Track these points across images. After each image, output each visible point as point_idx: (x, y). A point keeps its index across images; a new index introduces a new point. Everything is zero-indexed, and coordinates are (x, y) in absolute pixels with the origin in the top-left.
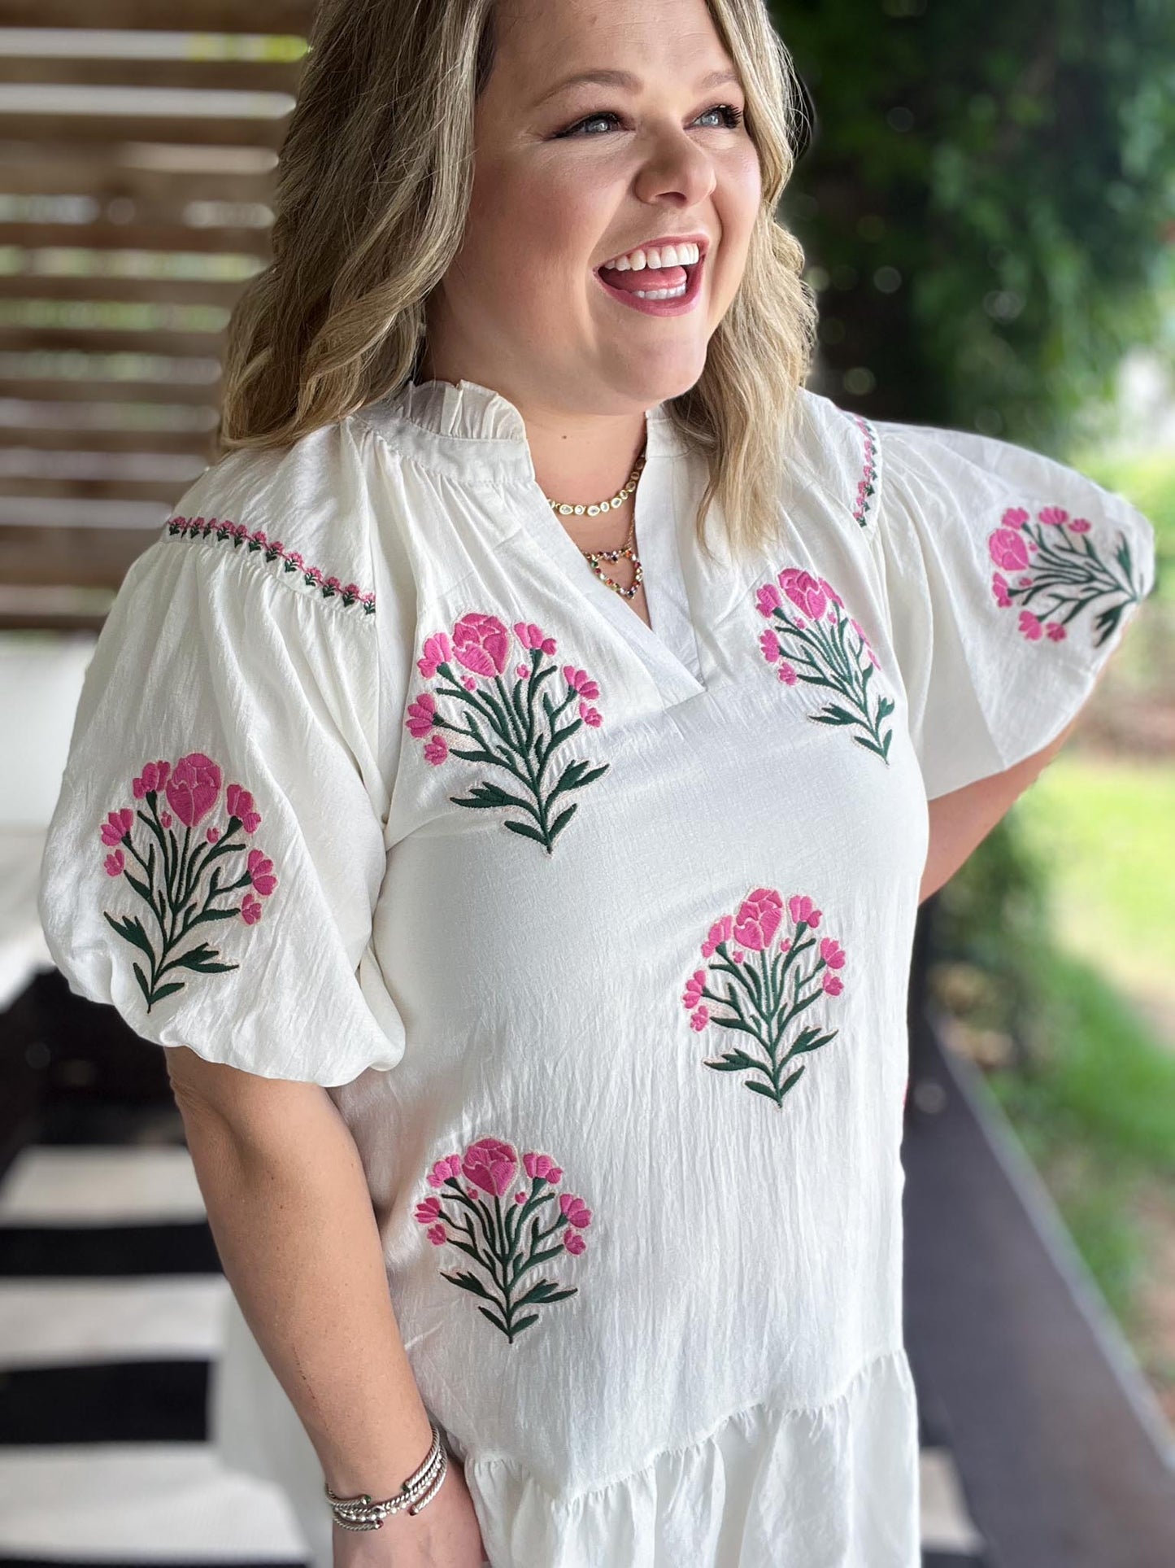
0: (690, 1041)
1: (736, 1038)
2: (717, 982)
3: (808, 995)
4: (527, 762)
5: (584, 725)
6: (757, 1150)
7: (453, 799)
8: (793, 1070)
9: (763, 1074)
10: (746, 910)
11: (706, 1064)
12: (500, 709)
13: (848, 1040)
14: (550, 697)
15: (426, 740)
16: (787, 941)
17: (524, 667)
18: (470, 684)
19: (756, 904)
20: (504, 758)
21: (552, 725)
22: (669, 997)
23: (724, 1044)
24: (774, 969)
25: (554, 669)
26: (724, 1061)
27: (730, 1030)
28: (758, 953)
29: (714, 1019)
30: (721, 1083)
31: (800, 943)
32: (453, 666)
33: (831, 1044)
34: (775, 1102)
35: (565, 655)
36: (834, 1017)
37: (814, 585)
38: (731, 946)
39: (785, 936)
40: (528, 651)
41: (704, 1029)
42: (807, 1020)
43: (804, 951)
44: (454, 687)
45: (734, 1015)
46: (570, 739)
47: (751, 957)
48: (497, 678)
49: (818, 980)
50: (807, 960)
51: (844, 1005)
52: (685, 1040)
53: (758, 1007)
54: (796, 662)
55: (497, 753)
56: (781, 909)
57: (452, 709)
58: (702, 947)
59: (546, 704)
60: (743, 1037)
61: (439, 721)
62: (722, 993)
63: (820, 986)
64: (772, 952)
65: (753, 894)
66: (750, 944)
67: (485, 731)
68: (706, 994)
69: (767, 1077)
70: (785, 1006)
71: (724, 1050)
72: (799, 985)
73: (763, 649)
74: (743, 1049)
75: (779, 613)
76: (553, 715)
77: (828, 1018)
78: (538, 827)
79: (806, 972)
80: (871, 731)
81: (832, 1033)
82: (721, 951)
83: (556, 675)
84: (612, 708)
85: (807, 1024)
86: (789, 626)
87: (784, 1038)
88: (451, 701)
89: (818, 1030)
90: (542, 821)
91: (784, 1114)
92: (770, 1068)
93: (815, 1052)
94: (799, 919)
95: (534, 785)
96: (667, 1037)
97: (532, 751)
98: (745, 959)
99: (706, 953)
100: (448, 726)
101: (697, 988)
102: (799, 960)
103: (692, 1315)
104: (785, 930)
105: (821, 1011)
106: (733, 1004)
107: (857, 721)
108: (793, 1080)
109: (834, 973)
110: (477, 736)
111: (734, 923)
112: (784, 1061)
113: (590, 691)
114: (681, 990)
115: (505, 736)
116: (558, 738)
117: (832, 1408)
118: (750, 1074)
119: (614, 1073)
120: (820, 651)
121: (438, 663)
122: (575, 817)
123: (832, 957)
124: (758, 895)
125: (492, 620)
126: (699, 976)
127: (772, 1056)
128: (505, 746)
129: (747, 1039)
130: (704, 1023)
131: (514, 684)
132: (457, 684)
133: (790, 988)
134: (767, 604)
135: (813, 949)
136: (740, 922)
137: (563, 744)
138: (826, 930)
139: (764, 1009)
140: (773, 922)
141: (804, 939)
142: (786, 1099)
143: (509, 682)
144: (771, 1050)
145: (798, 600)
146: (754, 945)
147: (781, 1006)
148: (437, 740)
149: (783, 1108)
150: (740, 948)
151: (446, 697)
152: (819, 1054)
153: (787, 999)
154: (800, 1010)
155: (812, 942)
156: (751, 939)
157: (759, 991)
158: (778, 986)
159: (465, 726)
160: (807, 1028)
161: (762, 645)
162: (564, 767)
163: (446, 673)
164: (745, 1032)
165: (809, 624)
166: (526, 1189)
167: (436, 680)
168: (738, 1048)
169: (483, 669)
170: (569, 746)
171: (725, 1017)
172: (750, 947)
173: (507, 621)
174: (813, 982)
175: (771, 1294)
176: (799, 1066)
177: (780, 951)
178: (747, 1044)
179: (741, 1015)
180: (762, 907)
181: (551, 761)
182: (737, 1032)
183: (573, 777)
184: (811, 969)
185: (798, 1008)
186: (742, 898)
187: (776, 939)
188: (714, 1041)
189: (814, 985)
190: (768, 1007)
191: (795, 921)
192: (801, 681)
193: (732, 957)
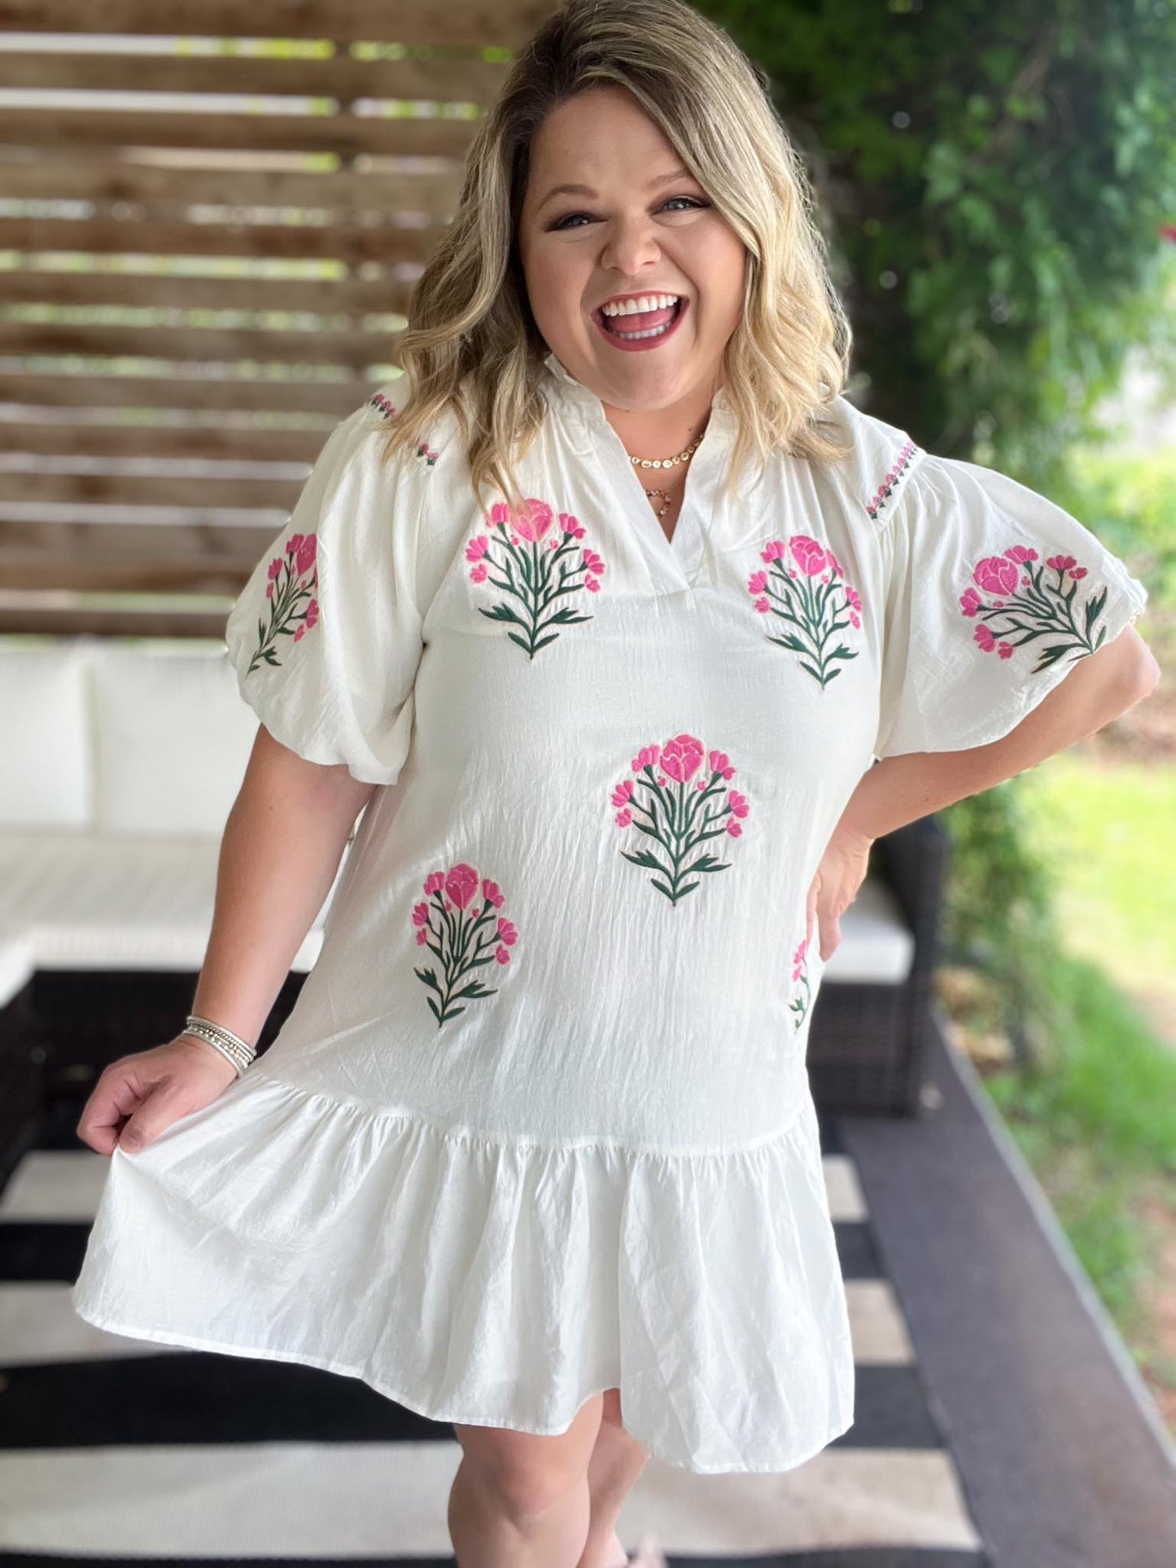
0: (613, 831)
1: (649, 842)
2: (643, 795)
3: (713, 830)
4: (536, 599)
5: (585, 589)
6: (650, 932)
7: (480, 610)
8: (690, 882)
9: (666, 878)
10: (671, 747)
11: (622, 853)
12: (530, 563)
13: (738, 875)
14: (567, 565)
15: (475, 565)
16: (703, 783)
17: (556, 542)
18: (516, 541)
19: (682, 746)
20: (522, 593)
21: (561, 582)
22: (600, 791)
23: (639, 845)
24: (689, 801)
25: (577, 548)
26: (636, 856)
27: (646, 835)
28: (678, 784)
29: (636, 823)
30: (631, 872)
31: (713, 788)
32: (507, 526)
33: (724, 872)
34: (671, 902)
35: (590, 542)
36: (730, 852)
37: (820, 552)
38: (657, 771)
39: (703, 779)
40: (563, 533)
41: (626, 827)
42: (709, 847)
43: (715, 795)
44: (504, 539)
45: (651, 824)
46: (571, 594)
47: (672, 785)
48: (535, 544)
49: (723, 821)
50: (717, 803)
51: (739, 845)
52: (609, 829)
53: (671, 825)
54: (774, 599)
55: (518, 589)
56: (702, 757)
57: (498, 552)
58: (633, 762)
59: (562, 569)
60: (655, 844)
61: (487, 556)
62: (646, 806)
63: (724, 826)
64: (689, 789)
65: (679, 737)
66: (673, 774)
67: (515, 573)
68: (632, 800)
69: (669, 881)
70: (694, 832)
71: (638, 848)
72: (707, 820)
73: (750, 583)
74: (653, 852)
75: (778, 563)
76: (564, 576)
77: (725, 852)
78: (528, 642)
79: (715, 811)
80: (819, 664)
81: (726, 864)
82: (649, 771)
83: (577, 552)
84: (612, 584)
85: (708, 852)
86: (782, 574)
87: (687, 856)
88: (499, 546)
89: (716, 859)
90: (533, 638)
91: (676, 912)
92: (673, 875)
93: (710, 874)
94: (715, 770)
95: (535, 614)
96: (594, 821)
97: (542, 593)
98: (667, 785)
99: (635, 768)
100: (491, 561)
101: (624, 794)
102: (710, 800)
103: (574, 1037)
104: (703, 773)
105: (721, 846)
106: (652, 815)
107: (807, 652)
108: (688, 889)
109: (737, 820)
110: (508, 573)
111: (661, 753)
112: (685, 873)
113: (598, 569)
114: (611, 789)
115: (528, 580)
116: (562, 591)
117: (676, 1160)
118: (657, 874)
119: (550, 833)
120: (799, 598)
121: (496, 521)
122: (555, 641)
123: (737, 806)
124: (684, 739)
125: (546, 507)
126: (628, 785)
127: (676, 866)
128: (525, 585)
129: (658, 846)
130: (627, 823)
131: (545, 550)
132: (507, 538)
133: (699, 821)
134: (772, 555)
135: (723, 796)
136: (666, 755)
137: (565, 596)
138: (735, 784)
139: (676, 828)
140: (694, 764)
141: (718, 786)
142: (680, 901)
143: (542, 547)
144: (676, 861)
145: (801, 559)
146: (676, 776)
147: (690, 831)
148: (482, 568)
149: (676, 908)
150: (664, 775)
151: (497, 544)
152: (712, 876)
153: (695, 826)
154: (705, 838)
155: (723, 790)
156: (674, 770)
157: (674, 812)
158: (690, 815)
159: (503, 565)
160: (708, 855)
161: (750, 580)
162: (559, 609)
163: (502, 529)
164: (657, 840)
165: (802, 577)
166: (480, 906)
167: (493, 531)
168: (649, 849)
169: (527, 535)
170: (568, 599)
171: (644, 824)
172: (673, 777)
173: (556, 510)
174: (719, 821)
175: (637, 1044)
176: (695, 881)
177: (696, 788)
178: (657, 849)
179: (656, 826)
180: (686, 749)
181: (552, 604)
182: (651, 838)
183: (562, 617)
184: (719, 811)
185: (704, 836)
186: (671, 736)
187: (694, 777)
188: (630, 839)
189: (720, 824)
190: (680, 827)
191: (712, 769)
192: (772, 613)
193: (657, 780)
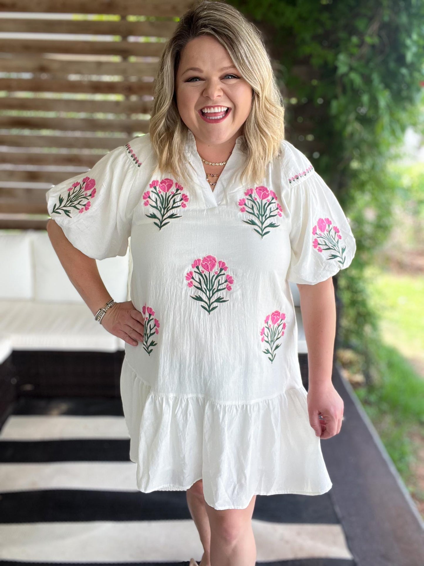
0: (187, 288)
1: (199, 292)
2: (197, 277)
3: (221, 288)
4: (164, 211)
5: (181, 207)
6: (202, 323)
7: (146, 215)
8: (214, 306)
10: (205, 259)
11: (191, 296)
12: (164, 199)
13: (232, 304)
14: (176, 199)
15: (145, 200)
16: (217, 272)
17: (173, 192)
18: (160, 192)
19: (209, 259)
20: (160, 209)
21: (173, 205)
22: (181, 275)
23: (196, 293)
24: (212, 278)
25: (180, 193)
26: (195, 297)
27: (198, 290)
28: (208, 272)
29: (194, 286)
30: (194, 303)
32: (157, 187)
33: (226, 303)
34: (208, 313)
35: (185, 192)
36: (228, 296)
37: (268, 191)
38: (201, 268)
39: (217, 270)
40: (176, 189)
41: (191, 287)
42: (220, 294)
43: (222, 276)
44: (156, 192)
45: (200, 286)
48: (166, 193)
50: (222, 279)
51: (231, 294)
52: (186, 288)
53: (207, 286)
54: (247, 208)
56: (216, 263)
57: (153, 196)
58: (192, 265)
59: (174, 200)
61: (149, 197)
62: (198, 280)
64: (212, 274)
65: (208, 256)
67: (159, 202)
68: (193, 278)
69: (207, 306)
70: (215, 289)
71: (196, 295)
72: (219, 285)
73: (239, 202)
74: (201, 296)
75: (250, 196)
76: (174, 203)
77: (226, 296)
78: (160, 224)
79: (221, 282)
80: (261, 229)
81: (227, 300)
82: (198, 268)
83: (180, 195)
84: (190, 205)
85: (220, 296)
86: (251, 199)
87: (213, 297)
89: (223, 298)
91: (210, 317)
92: (208, 304)
93: (221, 303)
94: (221, 267)
95: (163, 216)
96: (180, 285)
97: (166, 209)
98: (205, 273)
99: (193, 267)
100: (151, 199)
101: (190, 276)
102: (220, 278)
104: (216, 268)
105: (225, 294)
106: (200, 283)
107: (257, 225)
108: (214, 308)
109: (230, 285)
110: (156, 203)
111: (201, 262)
112: (213, 303)
113: (187, 200)
114: (185, 274)
115: (162, 205)
116: (173, 208)
118: (202, 303)
120: (257, 207)
121: (154, 186)
122: (168, 224)
123: (229, 280)
124: (209, 257)
125: (171, 181)
126: (191, 273)
127: (209, 301)
128: (161, 207)
130: (192, 286)
131: (169, 195)
133: (216, 285)
134: (249, 193)
135: (224, 277)
136: (203, 262)
137: (173, 210)
138: (229, 272)
139: (208, 288)
140: (213, 266)
141: (222, 273)
142: (211, 312)
144: (209, 299)
145: (259, 194)
147: (213, 288)
148: (148, 201)
149: (210, 315)
150: (203, 270)
151: (153, 193)
152: (222, 304)
153: (215, 286)
154: (219, 291)
155: (224, 274)
156: (206, 267)
157: (207, 282)
158: (213, 283)
159: (155, 200)
160: (220, 297)
162: (171, 214)
163: (155, 188)
164: (202, 292)
165: (259, 200)
167: (153, 189)
168: (199, 295)
169: (164, 190)
170: (175, 210)
171: (197, 286)
172: (206, 270)
173: (175, 181)
174: (223, 285)
176: (216, 306)
177: (215, 274)
178: (202, 295)
180: (210, 260)
181: (169, 212)
182: (200, 291)
183: (171, 216)
184: (223, 281)
185: (218, 290)
186: (205, 256)
187: (214, 270)
188: (193, 291)
189: (224, 286)
191: (220, 267)
192: (246, 212)
193: (201, 271)
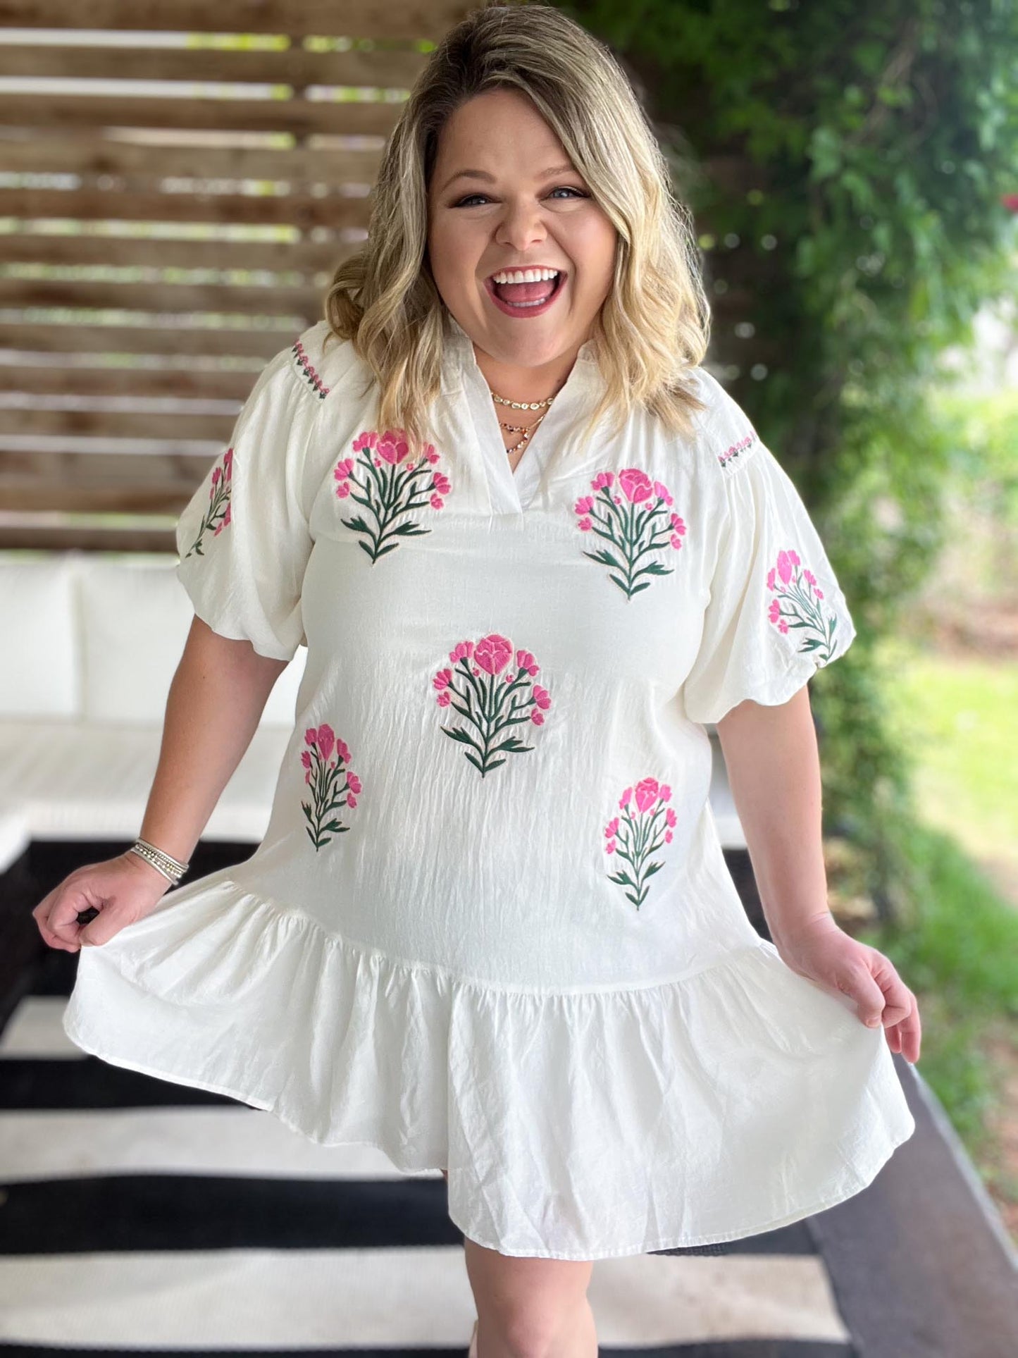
0: (434, 709)
1: (464, 721)
2: (460, 682)
3: (519, 717)
4: (386, 514)
5: (429, 506)
7: (341, 520)
8: (497, 759)
9: (478, 753)
10: (483, 644)
11: (442, 728)
12: (387, 482)
13: (540, 759)
14: (417, 485)
15: (341, 483)
16: (511, 677)
17: (412, 465)
18: (379, 464)
19: (493, 643)
20: (375, 508)
21: (410, 499)
22: (422, 675)
23: (456, 722)
24: (499, 690)
25: (429, 471)
26: (452, 732)
27: (462, 715)
28: (490, 676)
29: (453, 704)
30: (449, 745)
32: (372, 451)
33: (528, 753)
34: (481, 774)
35: (442, 466)
36: (533, 738)
37: (647, 484)
38: (472, 663)
39: (510, 673)
40: (420, 457)
41: (446, 707)
42: (515, 731)
43: (522, 688)
44: (367, 462)
45: (465, 707)
46: (416, 510)
47: (485, 676)
48: (394, 466)
49: (528, 711)
50: (523, 695)
51: (541, 733)
52: (431, 707)
53: (483, 709)
54: (597, 520)
55: (373, 503)
56: (510, 654)
57: (361, 473)
58: (450, 654)
59: (414, 488)
60: (469, 724)
61: (351, 476)
62: (463, 691)
63: (528, 714)
64: (498, 681)
65: (492, 636)
66: (485, 667)
67: (373, 490)
68: (451, 686)
69: (480, 756)
70: (502, 717)
71: (455, 726)
72: (514, 708)
73: (577, 505)
74: (467, 730)
75: (606, 490)
76: (413, 493)
77: (529, 738)
78: (373, 549)
79: (521, 701)
80: (629, 577)
81: (529, 747)
82: (464, 662)
83: (428, 475)
84: (454, 502)
85: (514, 735)
86: (608, 500)
87: (496, 736)
88: (362, 467)
89: (520, 742)
90: (377, 546)
91: (484, 783)
92: (483, 751)
93: (515, 754)
94: (522, 666)
95: (383, 526)
96: (418, 700)
97: (392, 509)
98: (480, 676)
99: (453, 659)
100: (354, 480)
101: (444, 679)
102: (517, 691)
104: (511, 669)
105: (526, 731)
106: (467, 699)
107: (619, 566)
108: (495, 764)
109: (540, 711)
110: (368, 490)
111: (474, 649)
112: (493, 750)
113: (445, 489)
114: (433, 675)
115: (382, 496)
116: (409, 506)
117: (494, 994)
118: (469, 749)
120: (620, 519)
121: (365, 447)
122: (395, 550)
123: (540, 699)
124: (495, 639)
126: (447, 673)
127: (486, 744)
128: (380, 501)
129: (471, 726)
130: (446, 703)
132: (370, 461)
133: (507, 707)
134: (602, 483)
135: (528, 689)
136: (479, 650)
137: (410, 511)
138: (541, 680)
139: (487, 713)
140: (503, 660)
141: (523, 680)
142: (488, 773)
143: (399, 469)
144: (487, 740)
145: (628, 489)
146: (488, 668)
147: (499, 716)
148: (346, 485)
149: (485, 779)
150: (478, 668)
151: (360, 465)
152: (517, 757)
153: (503, 712)
154: (512, 723)
155: (528, 684)
156: (485, 663)
157: (485, 699)
158: (499, 702)
159: (364, 484)
160: (514, 737)
161: (578, 503)
162: (404, 523)
163: (367, 453)
164: (470, 720)
166: (336, 760)
167: (360, 454)
168: (464, 728)
169: (389, 459)
171: (460, 706)
172: (485, 670)
174: (524, 710)
176: (502, 758)
177: (505, 681)
178: (470, 728)
179: (470, 709)
180: (497, 647)
181: (398, 518)
182: (465, 718)
183: (404, 530)
184: (524, 701)
185: (510, 722)
186: (483, 635)
187: (503, 672)
188: (449, 718)
189: (524, 713)
190: (490, 712)
191: (519, 666)
192: (593, 532)
193: (472, 671)
